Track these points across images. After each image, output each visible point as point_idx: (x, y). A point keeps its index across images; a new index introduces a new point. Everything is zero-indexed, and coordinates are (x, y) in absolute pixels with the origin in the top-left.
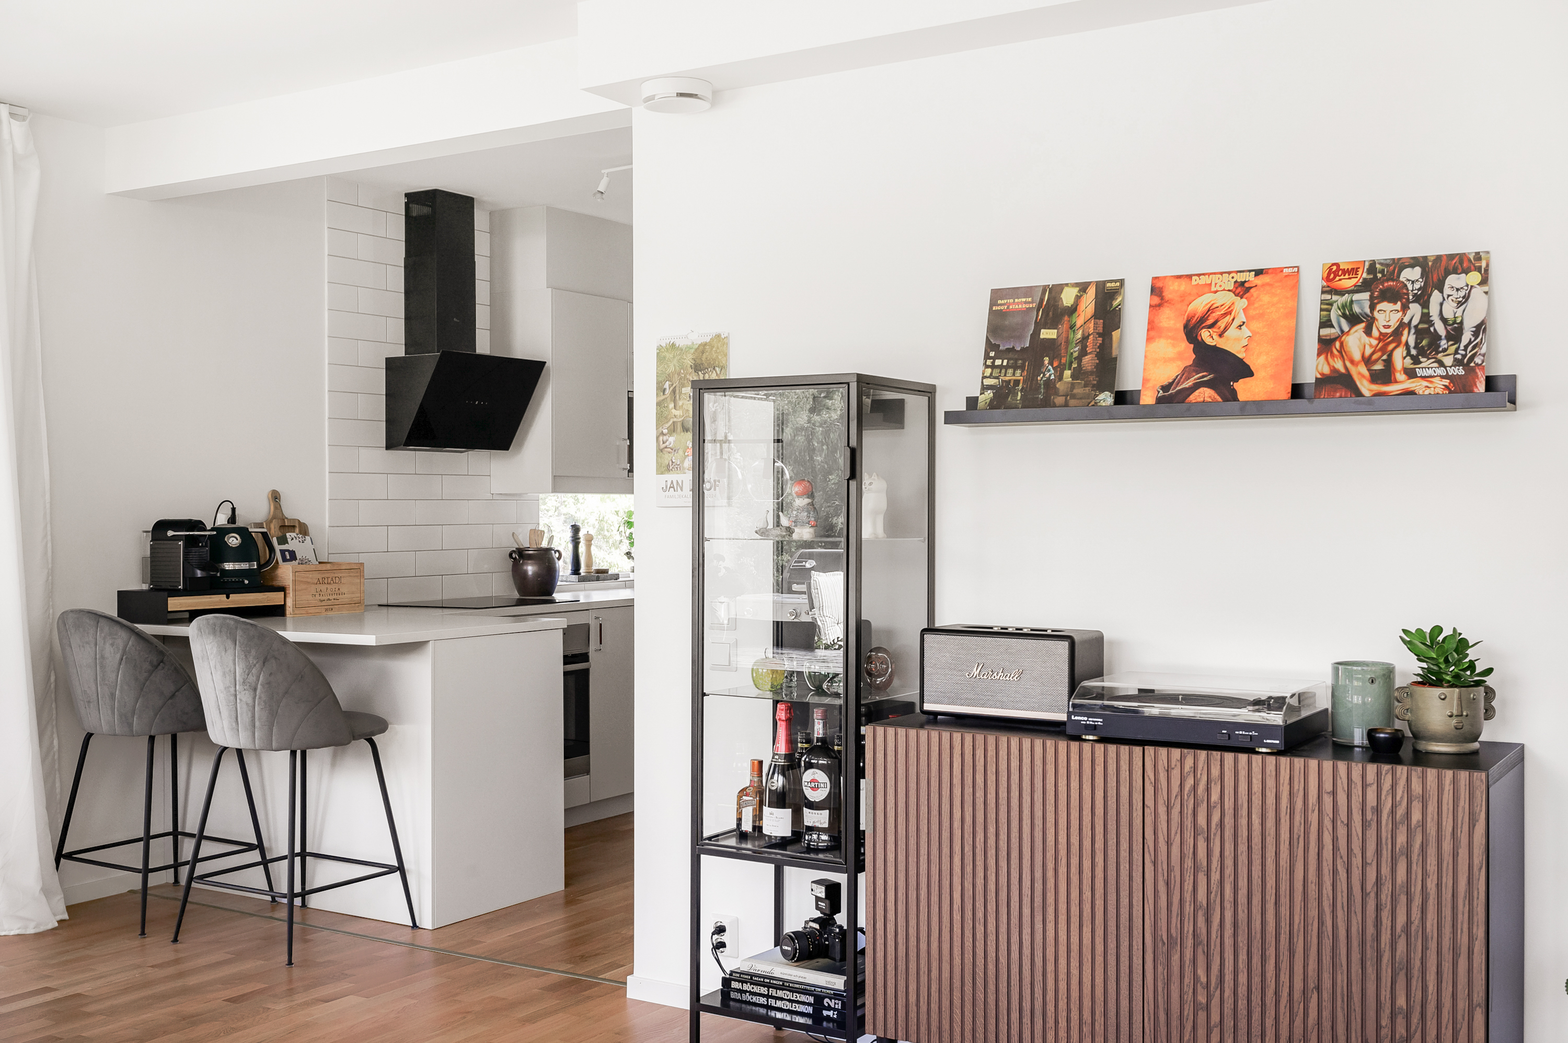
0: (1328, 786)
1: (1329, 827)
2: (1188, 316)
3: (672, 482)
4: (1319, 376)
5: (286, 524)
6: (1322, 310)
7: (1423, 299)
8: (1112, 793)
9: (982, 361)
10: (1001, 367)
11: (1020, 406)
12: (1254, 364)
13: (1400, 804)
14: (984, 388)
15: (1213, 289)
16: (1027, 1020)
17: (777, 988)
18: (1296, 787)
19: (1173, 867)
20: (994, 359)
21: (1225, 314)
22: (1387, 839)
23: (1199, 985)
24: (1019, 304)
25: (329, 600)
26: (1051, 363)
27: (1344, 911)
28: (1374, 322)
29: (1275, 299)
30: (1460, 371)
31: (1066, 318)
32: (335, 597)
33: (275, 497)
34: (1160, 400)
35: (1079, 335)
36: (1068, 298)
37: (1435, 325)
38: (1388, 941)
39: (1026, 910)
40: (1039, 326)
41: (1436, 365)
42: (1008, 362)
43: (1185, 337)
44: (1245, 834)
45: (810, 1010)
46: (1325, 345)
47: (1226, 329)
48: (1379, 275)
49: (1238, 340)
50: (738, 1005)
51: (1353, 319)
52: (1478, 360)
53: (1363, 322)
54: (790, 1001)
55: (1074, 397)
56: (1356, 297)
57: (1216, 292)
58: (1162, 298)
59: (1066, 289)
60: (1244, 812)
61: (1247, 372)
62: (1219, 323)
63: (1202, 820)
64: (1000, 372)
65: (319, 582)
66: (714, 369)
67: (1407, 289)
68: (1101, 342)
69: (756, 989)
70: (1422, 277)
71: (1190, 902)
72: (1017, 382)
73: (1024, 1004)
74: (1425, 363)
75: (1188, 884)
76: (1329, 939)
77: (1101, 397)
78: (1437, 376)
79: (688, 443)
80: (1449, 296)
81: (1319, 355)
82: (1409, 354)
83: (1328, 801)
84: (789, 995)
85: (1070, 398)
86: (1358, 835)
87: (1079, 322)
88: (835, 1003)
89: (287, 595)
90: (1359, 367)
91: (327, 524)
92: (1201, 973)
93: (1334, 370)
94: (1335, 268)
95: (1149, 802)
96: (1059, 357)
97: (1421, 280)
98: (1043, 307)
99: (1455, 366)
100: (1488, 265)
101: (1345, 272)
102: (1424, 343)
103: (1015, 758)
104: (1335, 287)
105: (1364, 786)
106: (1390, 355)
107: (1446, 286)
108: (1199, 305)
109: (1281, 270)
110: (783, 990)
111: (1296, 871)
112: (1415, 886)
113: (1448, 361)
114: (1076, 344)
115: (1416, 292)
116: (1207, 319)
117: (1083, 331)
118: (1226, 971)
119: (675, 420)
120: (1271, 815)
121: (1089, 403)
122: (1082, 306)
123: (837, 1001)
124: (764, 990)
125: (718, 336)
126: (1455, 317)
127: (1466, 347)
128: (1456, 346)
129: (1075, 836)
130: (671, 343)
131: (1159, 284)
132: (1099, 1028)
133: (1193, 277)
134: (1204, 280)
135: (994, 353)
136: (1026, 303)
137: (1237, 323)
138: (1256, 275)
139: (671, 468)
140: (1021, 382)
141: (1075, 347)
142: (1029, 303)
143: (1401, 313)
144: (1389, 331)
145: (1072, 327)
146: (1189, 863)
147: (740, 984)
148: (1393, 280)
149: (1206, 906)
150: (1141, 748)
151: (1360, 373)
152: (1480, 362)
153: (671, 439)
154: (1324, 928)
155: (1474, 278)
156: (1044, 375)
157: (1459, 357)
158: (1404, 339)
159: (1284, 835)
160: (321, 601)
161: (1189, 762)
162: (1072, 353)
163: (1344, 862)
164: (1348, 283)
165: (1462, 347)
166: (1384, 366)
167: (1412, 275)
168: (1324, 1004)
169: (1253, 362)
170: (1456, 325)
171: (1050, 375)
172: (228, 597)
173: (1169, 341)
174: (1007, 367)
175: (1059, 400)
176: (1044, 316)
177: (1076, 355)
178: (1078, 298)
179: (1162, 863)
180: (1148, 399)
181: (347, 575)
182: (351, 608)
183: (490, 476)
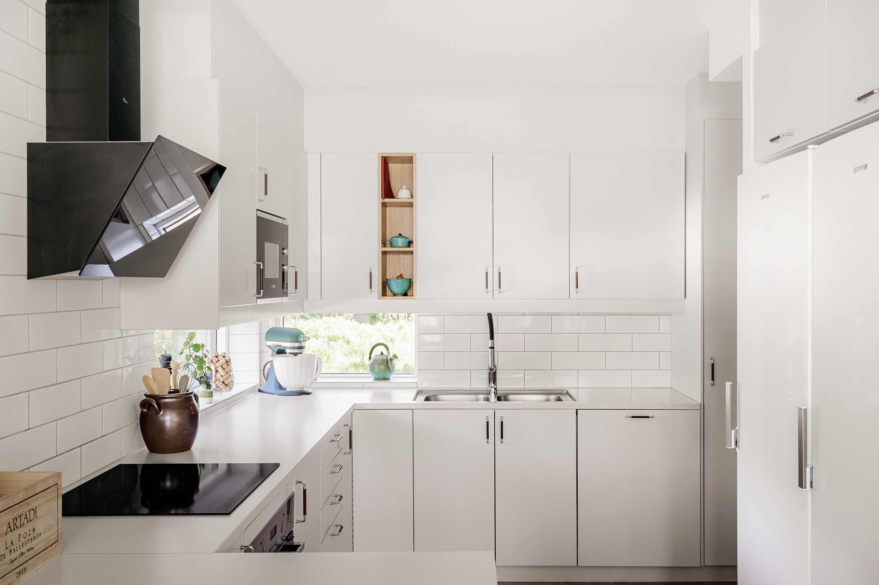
25: (22, 554)
32: (28, 546)
160: (13, 561)
181: (45, 499)
182: (48, 555)
183: (119, 307)
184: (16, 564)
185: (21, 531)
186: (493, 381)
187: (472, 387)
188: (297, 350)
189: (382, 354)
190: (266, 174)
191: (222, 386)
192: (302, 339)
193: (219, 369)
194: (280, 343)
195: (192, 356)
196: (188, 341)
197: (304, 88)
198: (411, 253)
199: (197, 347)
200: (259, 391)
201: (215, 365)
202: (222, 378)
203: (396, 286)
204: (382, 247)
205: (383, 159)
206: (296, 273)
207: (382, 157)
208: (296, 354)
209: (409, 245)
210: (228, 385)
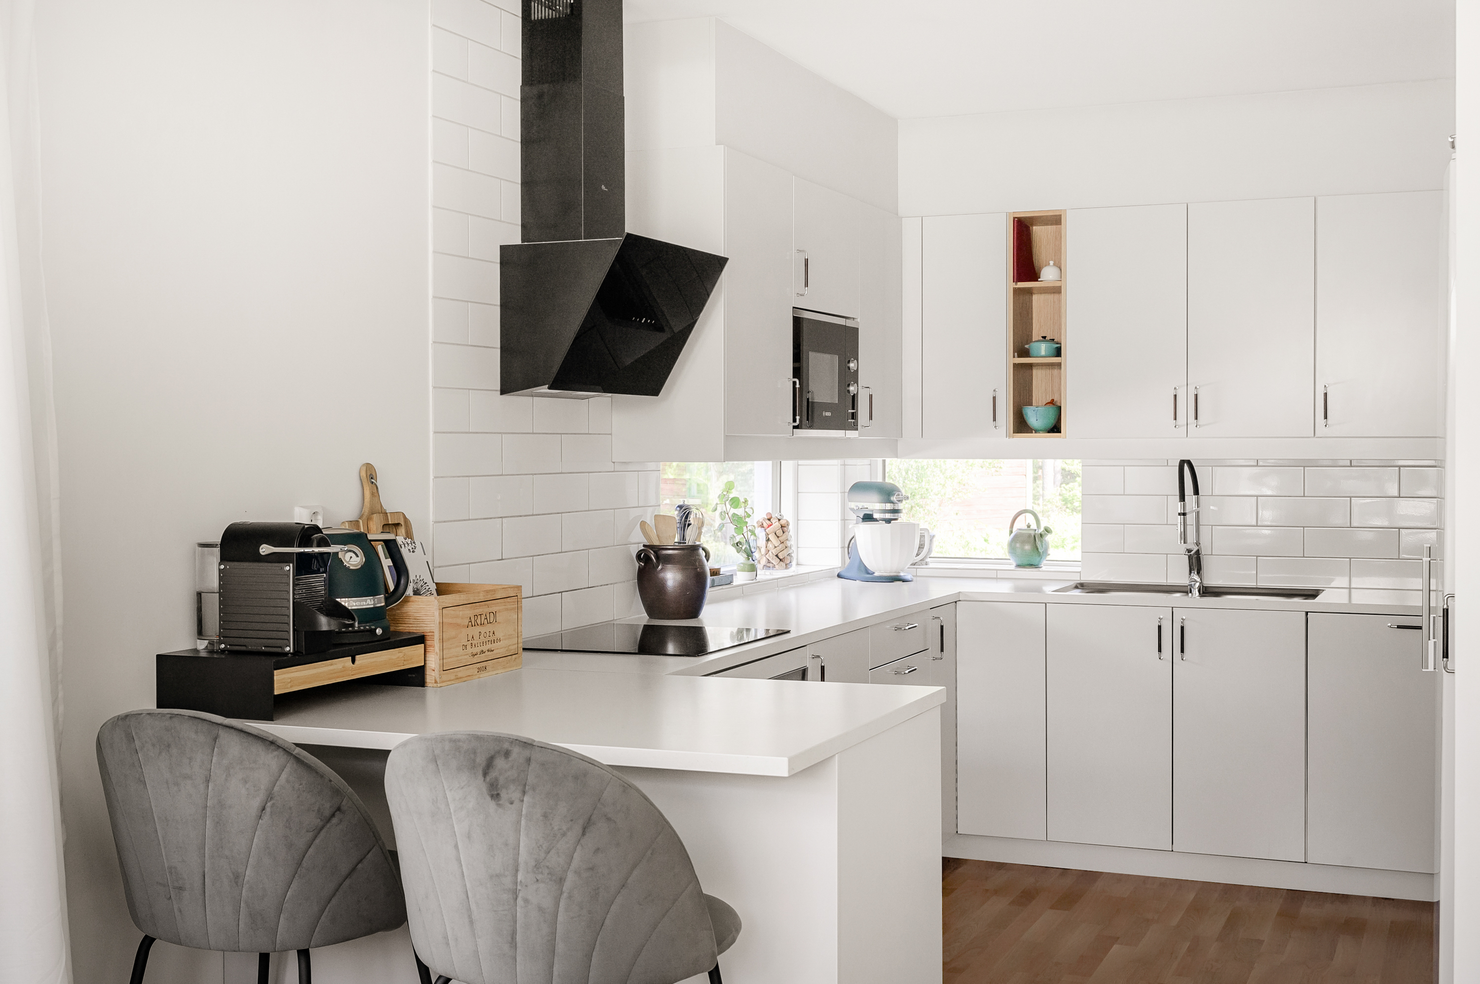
5: (390, 523)
25: (482, 652)
32: (489, 646)
33: (370, 476)
65: (472, 623)
89: (429, 649)
91: (431, 518)
160: (473, 655)
172: (353, 661)
181: (503, 607)
182: (507, 663)
183: (611, 434)
184: (476, 659)
185: (483, 629)
186: (1198, 570)
187: (1168, 582)
188: (889, 514)
189: (1029, 526)
190: (806, 258)
191: (775, 561)
192: (895, 499)
193: (772, 537)
194: (866, 505)
195: (729, 514)
196: (725, 493)
197: (899, 120)
198: (1059, 365)
199: (735, 502)
200: (839, 576)
201: (766, 530)
202: (775, 549)
203: (1035, 416)
204: (1014, 357)
205: (1015, 222)
206: (871, 396)
207: (1014, 218)
208: (888, 521)
209: (1058, 352)
210: (783, 560)
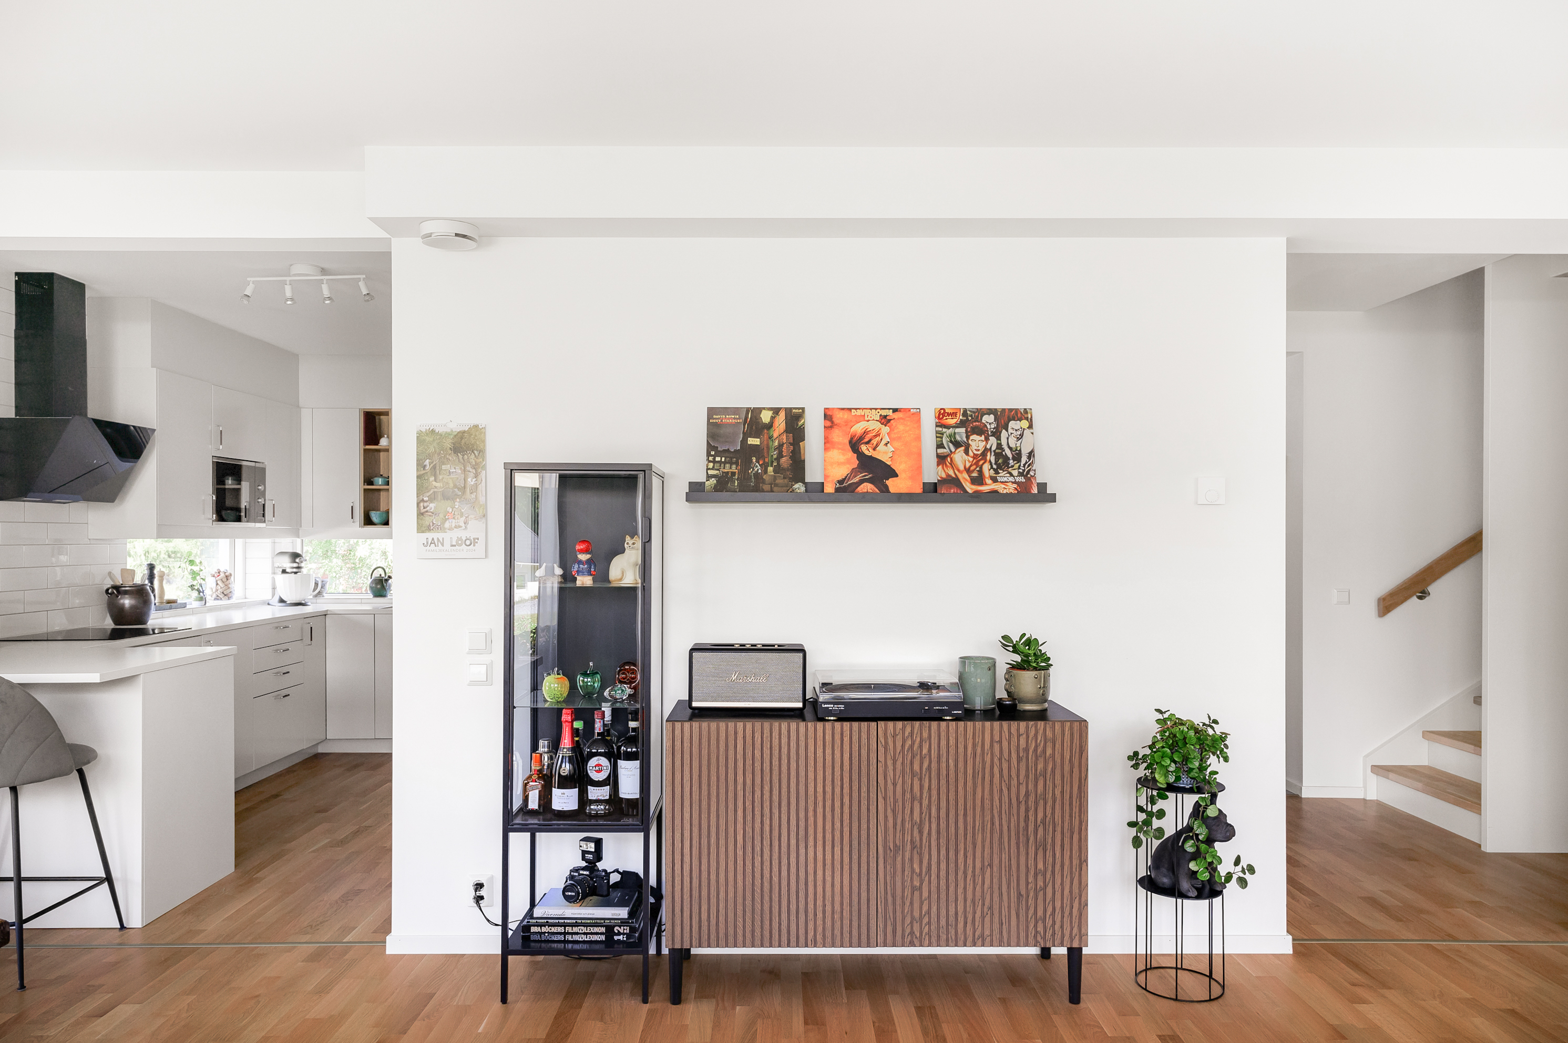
0: (997, 738)
1: (997, 763)
2: (851, 436)
3: (433, 539)
4: (939, 479)
6: (937, 437)
7: (997, 434)
8: (855, 754)
9: (705, 457)
10: (720, 462)
11: (738, 490)
12: (898, 469)
13: (1039, 745)
14: (709, 477)
15: (866, 419)
16: (793, 917)
17: (572, 925)
18: (977, 740)
19: (897, 799)
20: (714, 456)
21: (875, 436)
22: (1032, 767)
23: (914, 874)
24: (730, 419)
26: (758, 461)
27: (1006, 815)
28: (969, 447)
29: (908, 428)
30: (1022, 479)
31: (766, 431)
34: (837, 490)
35: (776, 443)
36: (766, 417)
37: (1006, 451)
38: (1032, 829)
39: (792, 841)
40: (746, 436)
41: (1008, 475)
42: (725, 459)
43: (851, 449)
44: (945, 773)
45: (603, 938)
46: (941, 459)
47: (877, 445)
48: (970, 418)
49: (886, 453)
50: (538, 945)
51: (957, 444)
52: (1032, 473)
53: (963, 446)
54: (584, 934)
55: (776, 485)
56: (957, 430)
57: (868, 421)
58: (832, 422)
59: (764, 412)
60: (944, 759)
61: (894, 474)
62: (872, 441)
63: (916, 767)
64: (720, 466)
66: (473, 452)
67: (987, 428)
68: (792, 449)
69: (554, 930)
70: (995, 421)
71: (909, 821)
72: (733, 474)
73: (791, 906)
74: (1002, 473)
75: (908, 810)
76: (997, 833)
77: (796, 486)
78: (1010, 482)
79: (448, 508)
80: (1011, 434)
81: (938, 465)
82: (992, 467)
83: (997, 747)
84: (584, 930)
85: (774, 486)
86: (1014, 766)
87: (776, 435)
88: (624, 929)
90: (963, 474)
92: (916, 866)
93: (948, 475)
94: (942, 411)
95: (881, 758)
96: (763, 457)
97: (994, 423)
98: (748, 422)
99: (1019, 476)
100: (1032, 417)
101: (949, 414)
102: (1000, 461)
103: (785, 736)
104: (944, 424)
105: (1019, 736)
106: (981, 468)
107: (1009, 428)
108: (858, 428)
109: (909, 410)
110: (578, 926)
111: (977, 793)
112: (1048, 794)
113: (1015, 473)
114: (774, 449)
115: (992, 430)
116: (864, 438)
117: (779, 441)
118: (932, 863)
119: (436, 490)
120: (961, 759)
121: (788, 490)
122: (776, 424)
123: (625, 928)
124: (561, 929)
125: (476, 426)
126: (1016, 447)
127: (1024, 465)
128: (1018, 464)
129: (829, 786)
130: (431, 429)
131: (829, 413)
132: (846, 914)
133: (852, 410)
134: (859, 413)
135: (714, 452)
136: (734, 418)
137: (883, 442)
138: (893, 412)
139: (432, 528)
140: (737, 473)
141: (774, 451)
142: (737, 419)
143: (985, 442)
144: (979, 453)
145: (770, 437)
146: (908, 796)
147: (539, 928)
148: (978, 422)
149: (919, 822)
150: (876, 723)
151: (964, 478)
152: (1033, 475)
153: (432, 505)
154: (994, 826)
155: (1025, 424)
156: (753, 470)
157: (1021, 471)
158: (988, 458)
159: (970, 771)
161: (908, 730)
162: (772, 456)
163: (1006, 784)
164: (952, 421)
165: (1022, 465)
166: (978, 474)
167: (989, 419)
168: (994, 874)
169: (897, 468)
170: (1017, 452)
171: (758, 470)
173: (840, 451)
174: (725, 463)
175: (766, 487)
176: (749, 429)
177: (775, 456)
178: (773, 418)
179: (890, 798)
180: (829, 489)
188: (296, 569)
189: (380, 575)
190: (221, 430)
192: (299, 560)
193: (219, 582)
194: (283, 564)
197: (299, 356)
198: (389, 490)
200: (268, 604)
201: (216, 579)
202: (221, 589)
203: (375, 516)
204: (364, 485)
206: (273, 504)
207: (365, 412)
208: (296, 573)
209: (388, 483)
210: (227, 595)
